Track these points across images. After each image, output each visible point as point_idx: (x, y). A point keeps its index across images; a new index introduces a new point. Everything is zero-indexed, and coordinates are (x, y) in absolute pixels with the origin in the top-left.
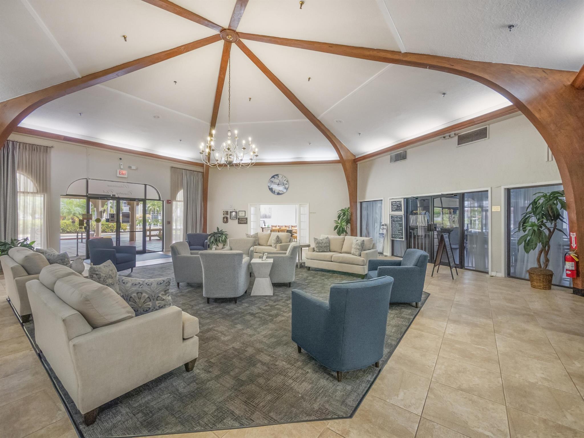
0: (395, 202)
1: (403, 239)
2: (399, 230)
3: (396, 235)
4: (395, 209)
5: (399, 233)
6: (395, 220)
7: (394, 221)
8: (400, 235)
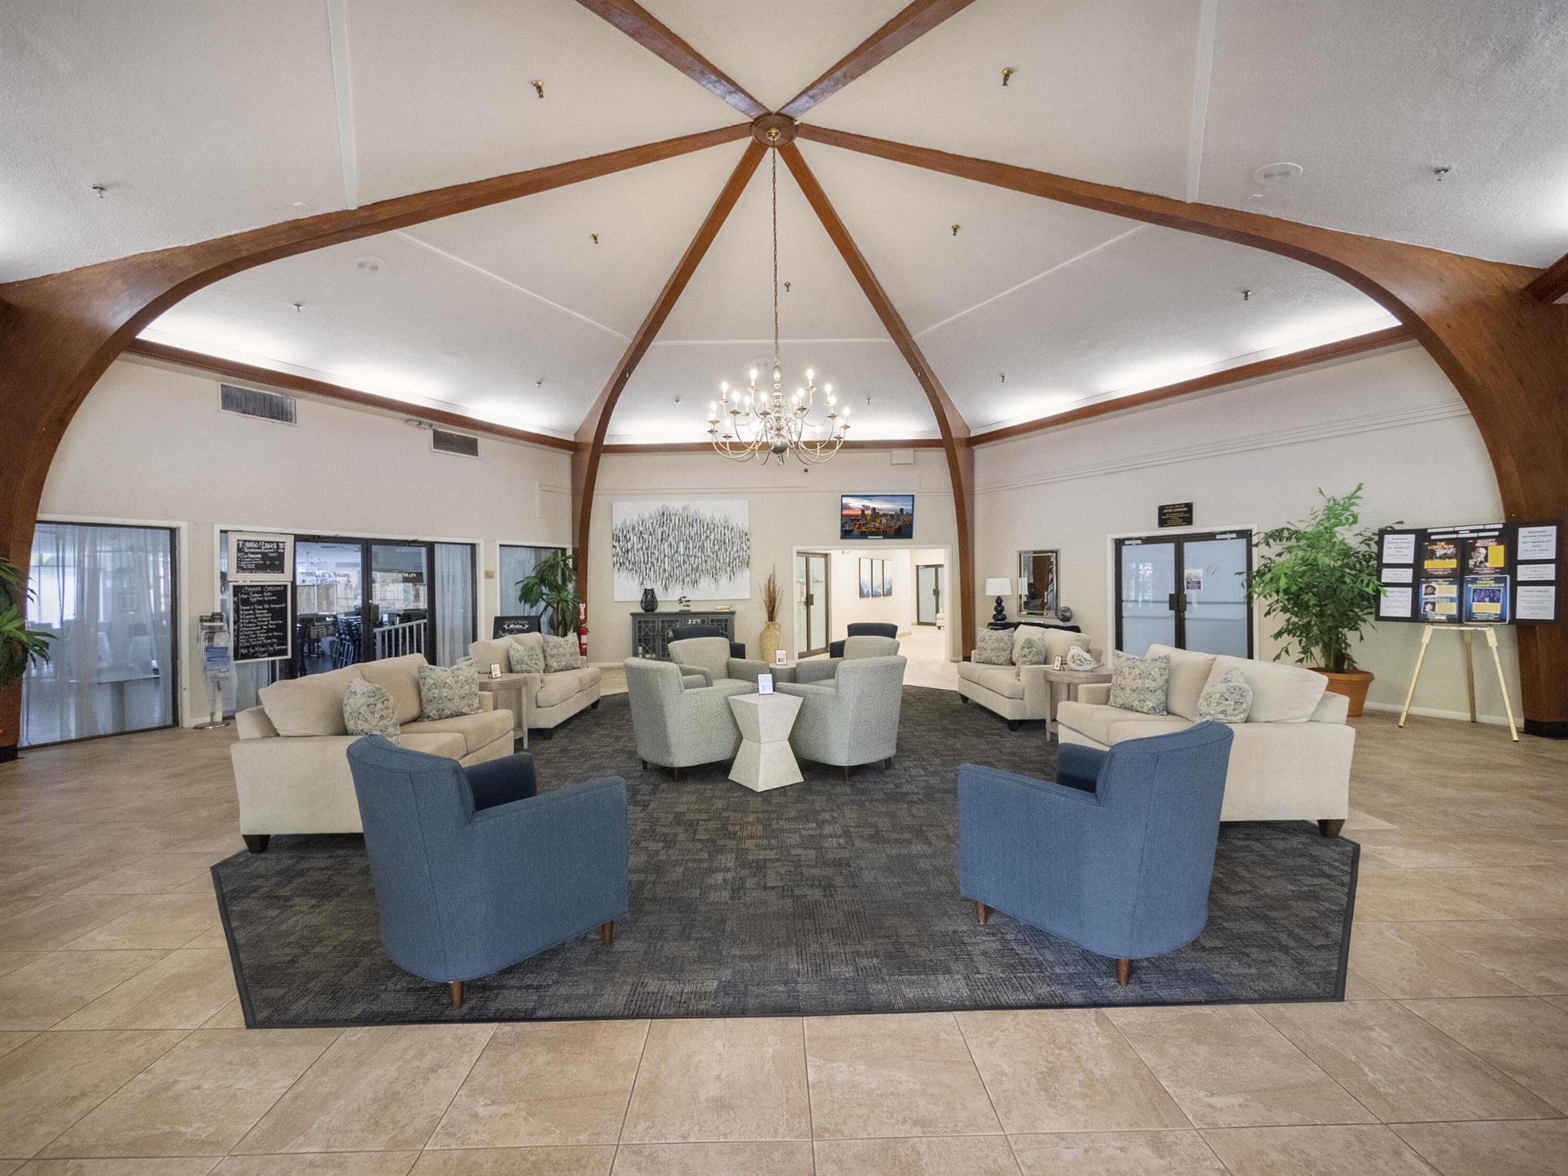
0: (258, 542)
1: (287, 655)
2: (269, 630)
3: (253, 647)
4: (253, 566)
5: (267, 638)
6: (254, 600)
7: (246, 602)
8: (272, 645)
